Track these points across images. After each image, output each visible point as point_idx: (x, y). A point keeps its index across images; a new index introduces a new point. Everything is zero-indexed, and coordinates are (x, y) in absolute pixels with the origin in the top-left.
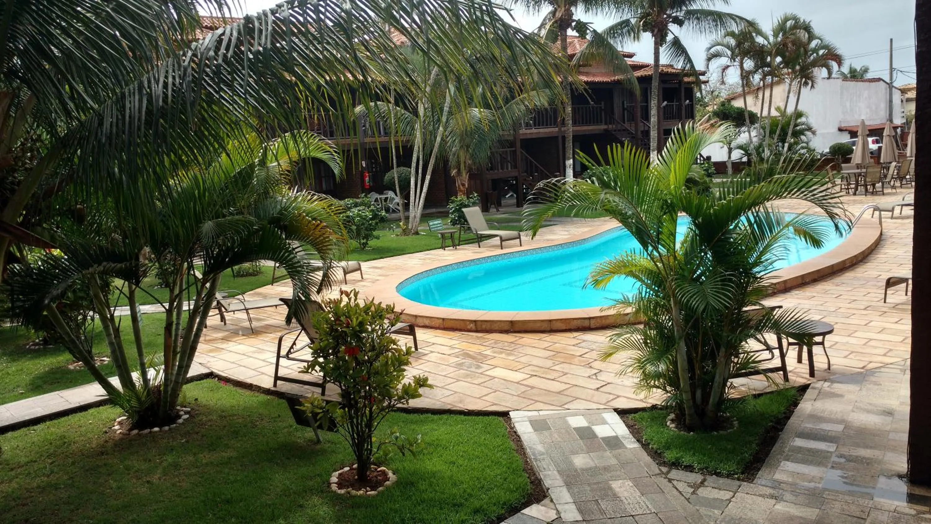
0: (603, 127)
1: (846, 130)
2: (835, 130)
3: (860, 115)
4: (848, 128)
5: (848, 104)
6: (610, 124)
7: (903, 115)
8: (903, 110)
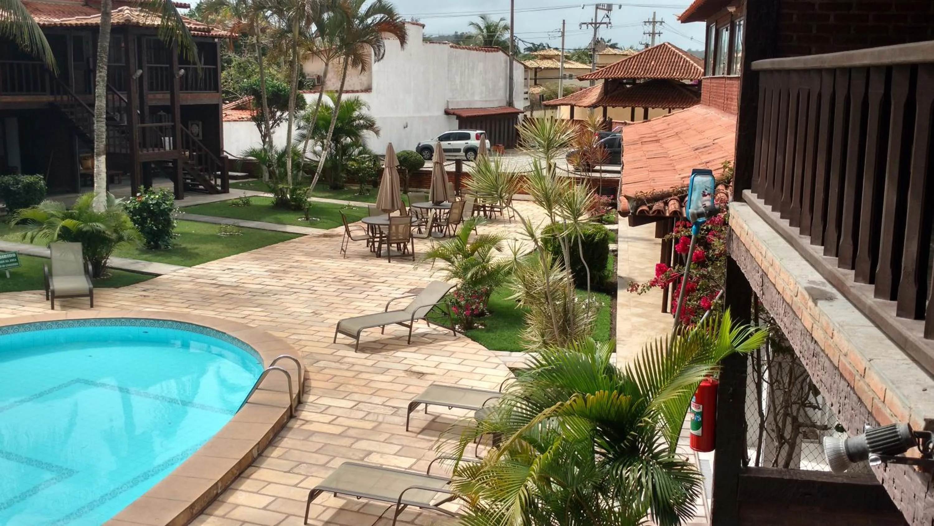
0: (47, 98)
1: (454, 114)
2: (441, 113)
3: (473, 94)
4: (456, 112)
5: (458, 80)
6: (59, 93)
7: (526, 96)
8: (526, 90)
